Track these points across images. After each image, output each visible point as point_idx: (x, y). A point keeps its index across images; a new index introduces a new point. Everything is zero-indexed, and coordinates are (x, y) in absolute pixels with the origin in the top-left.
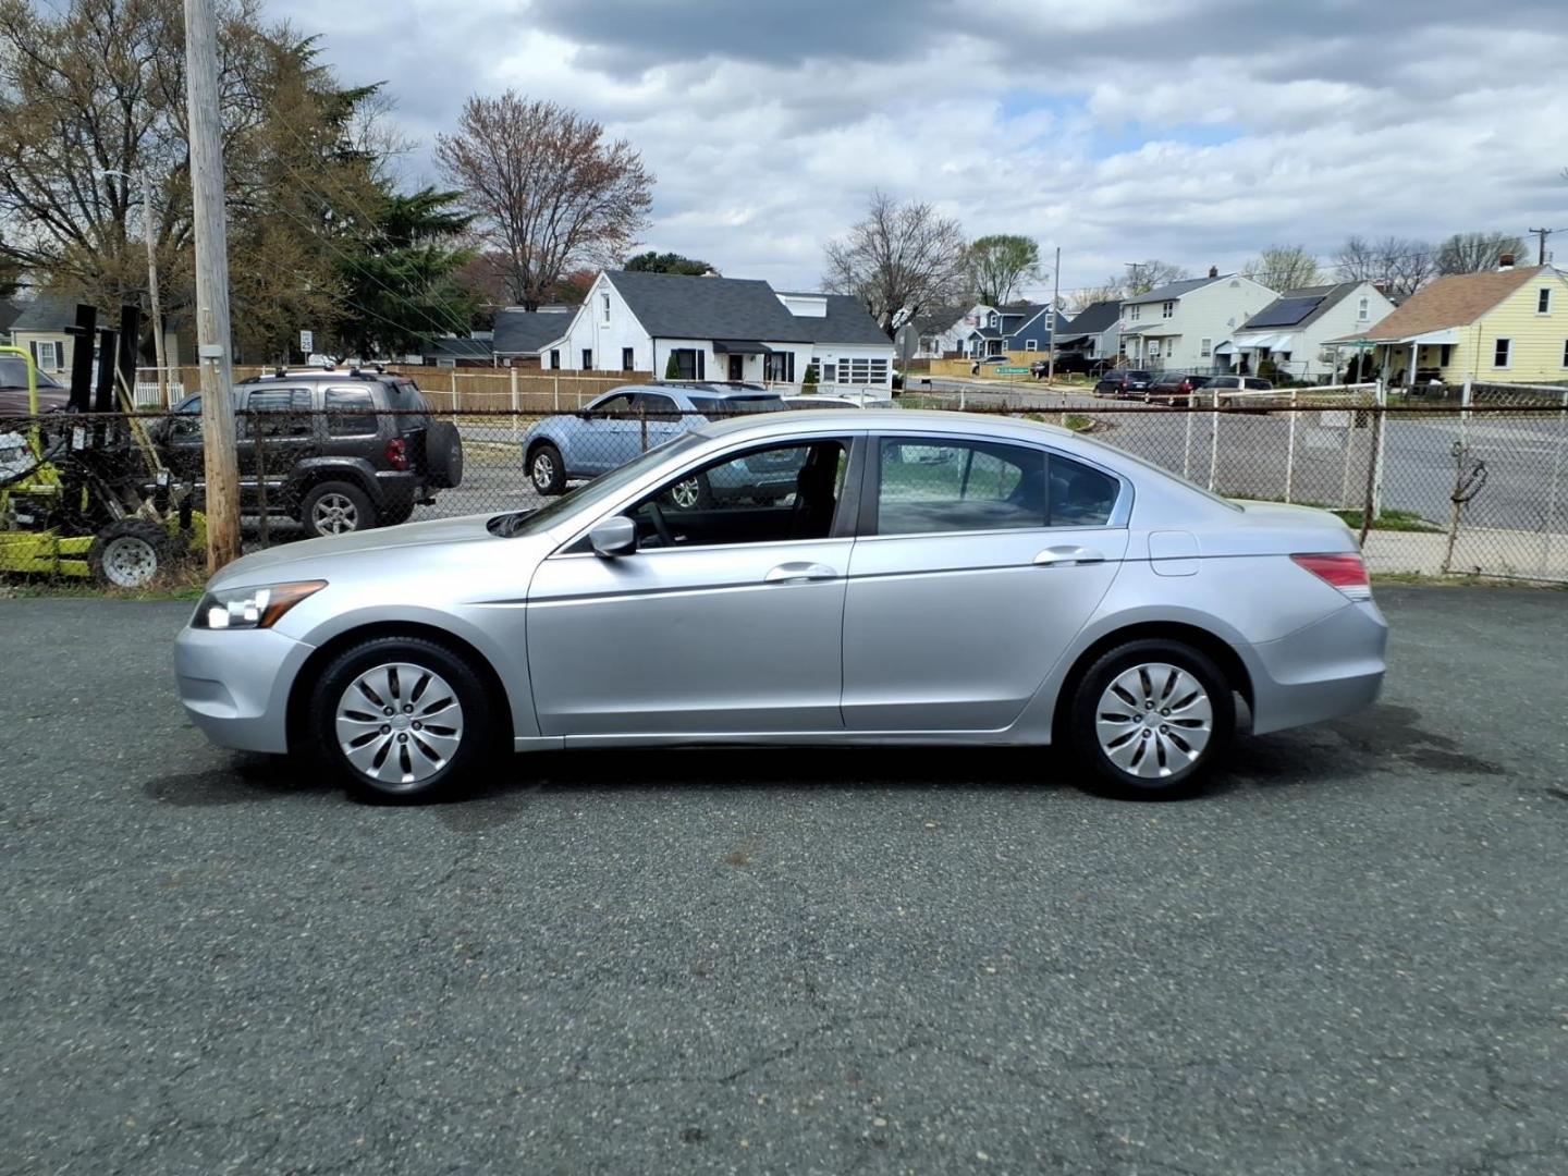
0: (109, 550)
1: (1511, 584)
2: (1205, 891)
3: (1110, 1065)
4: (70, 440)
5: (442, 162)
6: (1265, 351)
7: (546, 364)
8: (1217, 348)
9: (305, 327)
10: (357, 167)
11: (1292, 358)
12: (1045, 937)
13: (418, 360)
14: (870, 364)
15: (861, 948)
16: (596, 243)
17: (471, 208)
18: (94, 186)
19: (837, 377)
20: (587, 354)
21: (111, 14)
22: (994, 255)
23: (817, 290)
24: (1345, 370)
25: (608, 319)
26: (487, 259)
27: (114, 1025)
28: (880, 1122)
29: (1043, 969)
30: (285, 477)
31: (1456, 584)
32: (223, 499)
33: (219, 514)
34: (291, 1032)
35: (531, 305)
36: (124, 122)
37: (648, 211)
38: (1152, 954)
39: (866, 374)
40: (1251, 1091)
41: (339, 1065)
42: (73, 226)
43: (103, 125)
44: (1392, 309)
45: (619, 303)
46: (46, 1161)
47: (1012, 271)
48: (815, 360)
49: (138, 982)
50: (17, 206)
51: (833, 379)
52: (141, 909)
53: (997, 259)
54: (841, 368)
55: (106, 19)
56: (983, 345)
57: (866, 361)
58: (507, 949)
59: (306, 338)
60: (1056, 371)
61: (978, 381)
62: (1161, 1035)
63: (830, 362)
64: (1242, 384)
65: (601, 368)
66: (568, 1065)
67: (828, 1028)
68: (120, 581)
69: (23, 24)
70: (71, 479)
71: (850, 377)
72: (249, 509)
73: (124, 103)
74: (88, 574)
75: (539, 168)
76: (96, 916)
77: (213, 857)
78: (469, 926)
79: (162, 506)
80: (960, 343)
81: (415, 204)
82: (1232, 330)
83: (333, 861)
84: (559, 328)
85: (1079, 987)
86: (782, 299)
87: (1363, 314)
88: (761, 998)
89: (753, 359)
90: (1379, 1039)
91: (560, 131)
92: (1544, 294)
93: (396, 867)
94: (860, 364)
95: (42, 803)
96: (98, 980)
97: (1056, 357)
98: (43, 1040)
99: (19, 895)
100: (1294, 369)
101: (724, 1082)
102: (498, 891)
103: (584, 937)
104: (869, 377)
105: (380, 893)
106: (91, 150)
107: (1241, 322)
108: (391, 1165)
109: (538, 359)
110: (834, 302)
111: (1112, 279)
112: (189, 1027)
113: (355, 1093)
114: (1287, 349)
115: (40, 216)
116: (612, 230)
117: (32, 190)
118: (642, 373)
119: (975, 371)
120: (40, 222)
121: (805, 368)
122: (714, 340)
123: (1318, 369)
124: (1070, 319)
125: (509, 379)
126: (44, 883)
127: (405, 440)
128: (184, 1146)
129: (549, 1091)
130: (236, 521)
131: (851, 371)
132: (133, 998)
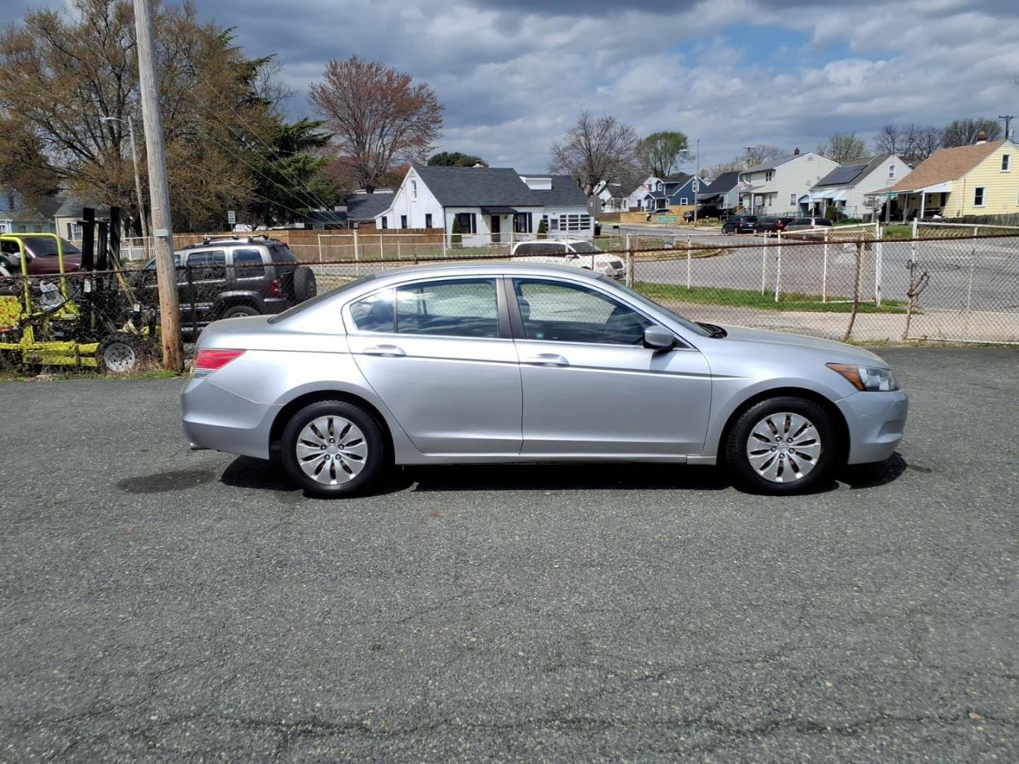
0: (107, 351)
1: (944, 345)
2: (689, 524)
3: (602, 611)
4: (82, 288)
5: (313, 101)
6: (830, 201)
7: (379, 226)
8: (800, 200)
9: (231, 208)
10: (259, 108)
11: (847, 204)
12: (591, 549)
13: (301, 225)
14: (579, 217)
15: (490, 557)
16: (409, 149)
17: (332, 130)
18: (101, 127)
19: (559, 227)
20: (404, 218)
21: (106, 20)
22: (659, 145)
23: (545, 172)
24: (880, 211)
25: (416, 197)
26: (343, 162)
27: (90, 603)
28: (474, 639)
29: (584, 565)
30: (211, 304)
31: (910, 346)
32: (171, 319)
33: (169, 328)
34: (180, 604)
35: (370, 189)
36: (116, 87)
37: (440, 127)
38: (647, 556)
39: (577, 224)
40: (672, 622)
41: (202, 619)
42: (89, 152)
43: (103, 89)
44: (910, 170)
45: (422, 186)
46: (51, 665)
47: (672, 155)
48: (545, 217)
49: (105, 582)
50: (54, 141)
51: (557, 228)
52: (109, 546)
53: (662, 147)
54: (562, 221)
55: (104, 24)
56: (654, 202)
57: (577, 216)
58: (300, 563)
59: (231, 215)
60: (699, 217)
61: (650, 225)
62: (635, 596)
63: (554, 217)
64: (813, 222)
65: (412, 227)
66: (320, 617)
67: (460, 596)
68: (114, 369)
69: (54, 28)
70: (85, 309)
71: (567, 227)
72: (187, 324)
73: (116, 74)
74: (96, 365)
75: (372, 103)
76: (86, 550)
77: (150, 520)
78: (282, 551)
79: (138, 324)
80: (639, 201)
81: (296, 129)
82: (809, 188)
83: (215, 520)
84: (386, 203)
85: (600, 574)
86: (523, 179)
87: (891, 175)
88: (429, 583)
89: (506, 218)
90: (752, 596)
91: (385, 79)
92: (1006, 158)
93: (248, 523)
94: (573, 218)
95: (61, 493)
96: (84, 582)
97: (699, 208)
98: (53, 611)
99: (46, 541)
100: (848, 211)
101: (398, 623)
102: (301, 534)
103: (342, 555)
104: (579, 226)
105: (238, 536)
106: (98, 105)
107: (815, 182)
108: (222, 663)
109: (374, 222)
110: (556, 181)
111: (736, 158)
112: (128, 603)
113: (209, 631)
114: (843, 199)
115: (69, 147)
116: (418, 140)
117: (63, 131)
118: (438, 229)
119: (648, 219)
120: (69, 150)
121: (539, 223)
122: (481, 207)
123: (863, 211)
124: (708, 184)
125: (353, 237)
126: (59, 534)
127: (281, 279)
128: (120, 656)
129: (307, 629)
130: (179, 331)
131: (567, 223)
132: (101, 590)
